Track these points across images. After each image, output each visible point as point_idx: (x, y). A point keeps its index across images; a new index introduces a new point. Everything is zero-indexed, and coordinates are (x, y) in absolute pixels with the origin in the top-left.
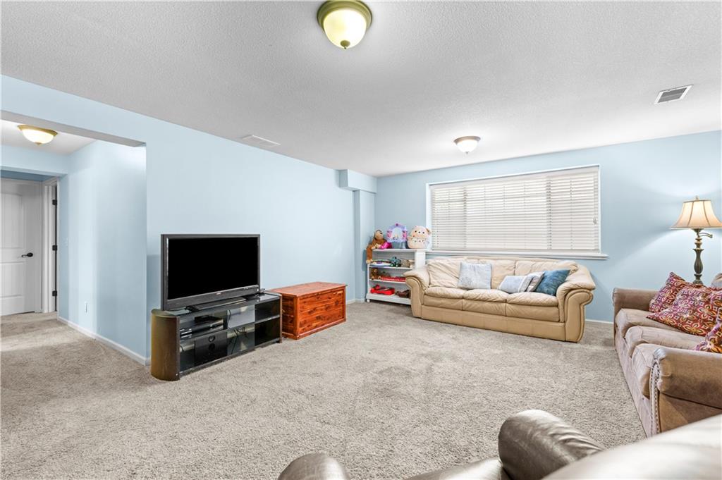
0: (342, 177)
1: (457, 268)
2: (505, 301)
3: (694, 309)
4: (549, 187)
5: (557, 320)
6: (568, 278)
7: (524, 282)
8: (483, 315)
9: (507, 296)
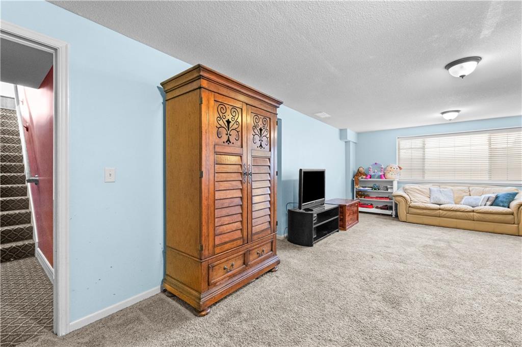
0: (343, 133)
1: (428, 191)
2: (473, 211)
4: (490, 140)
5: (513, 223)
6: (516, 198)
7: (483, 200)
8: (455, 220)
9: (473, 209)
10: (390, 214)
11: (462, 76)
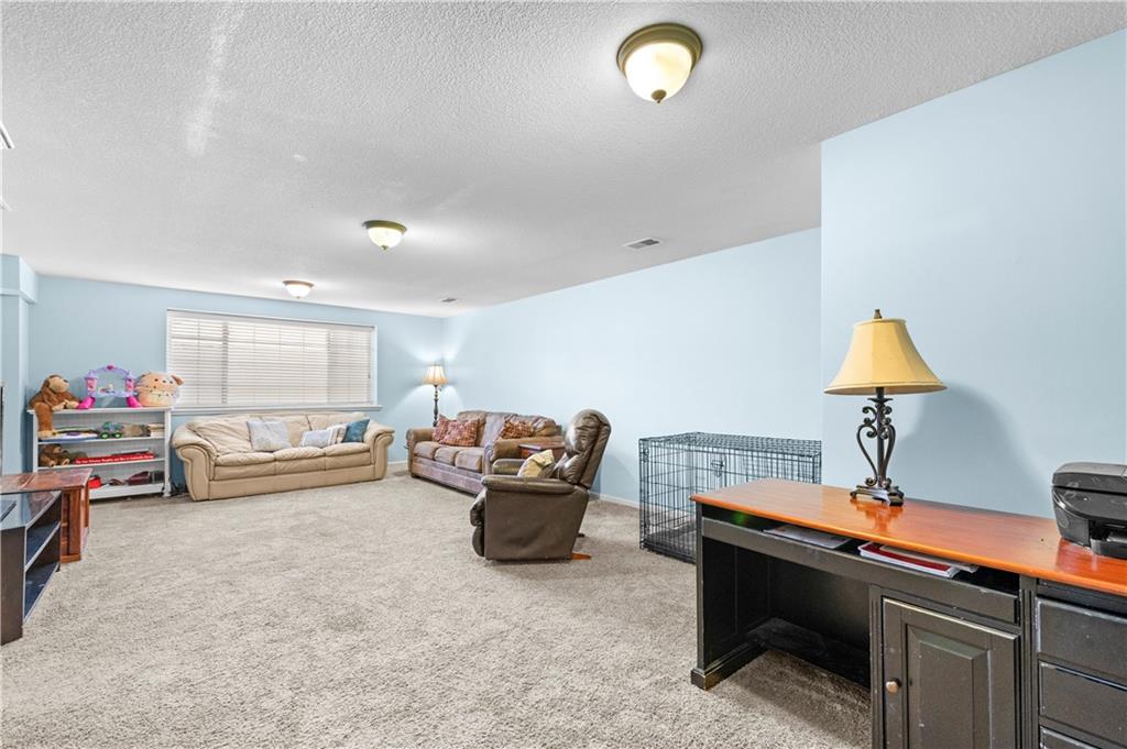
1: (245, 429)
2: (324, 455)
3: (460, 433)
5: (369, 463)
6: (368, 427)
7: (332, 434)
9: (322, 451)
10: (159, 490)
11: (385, 247)
